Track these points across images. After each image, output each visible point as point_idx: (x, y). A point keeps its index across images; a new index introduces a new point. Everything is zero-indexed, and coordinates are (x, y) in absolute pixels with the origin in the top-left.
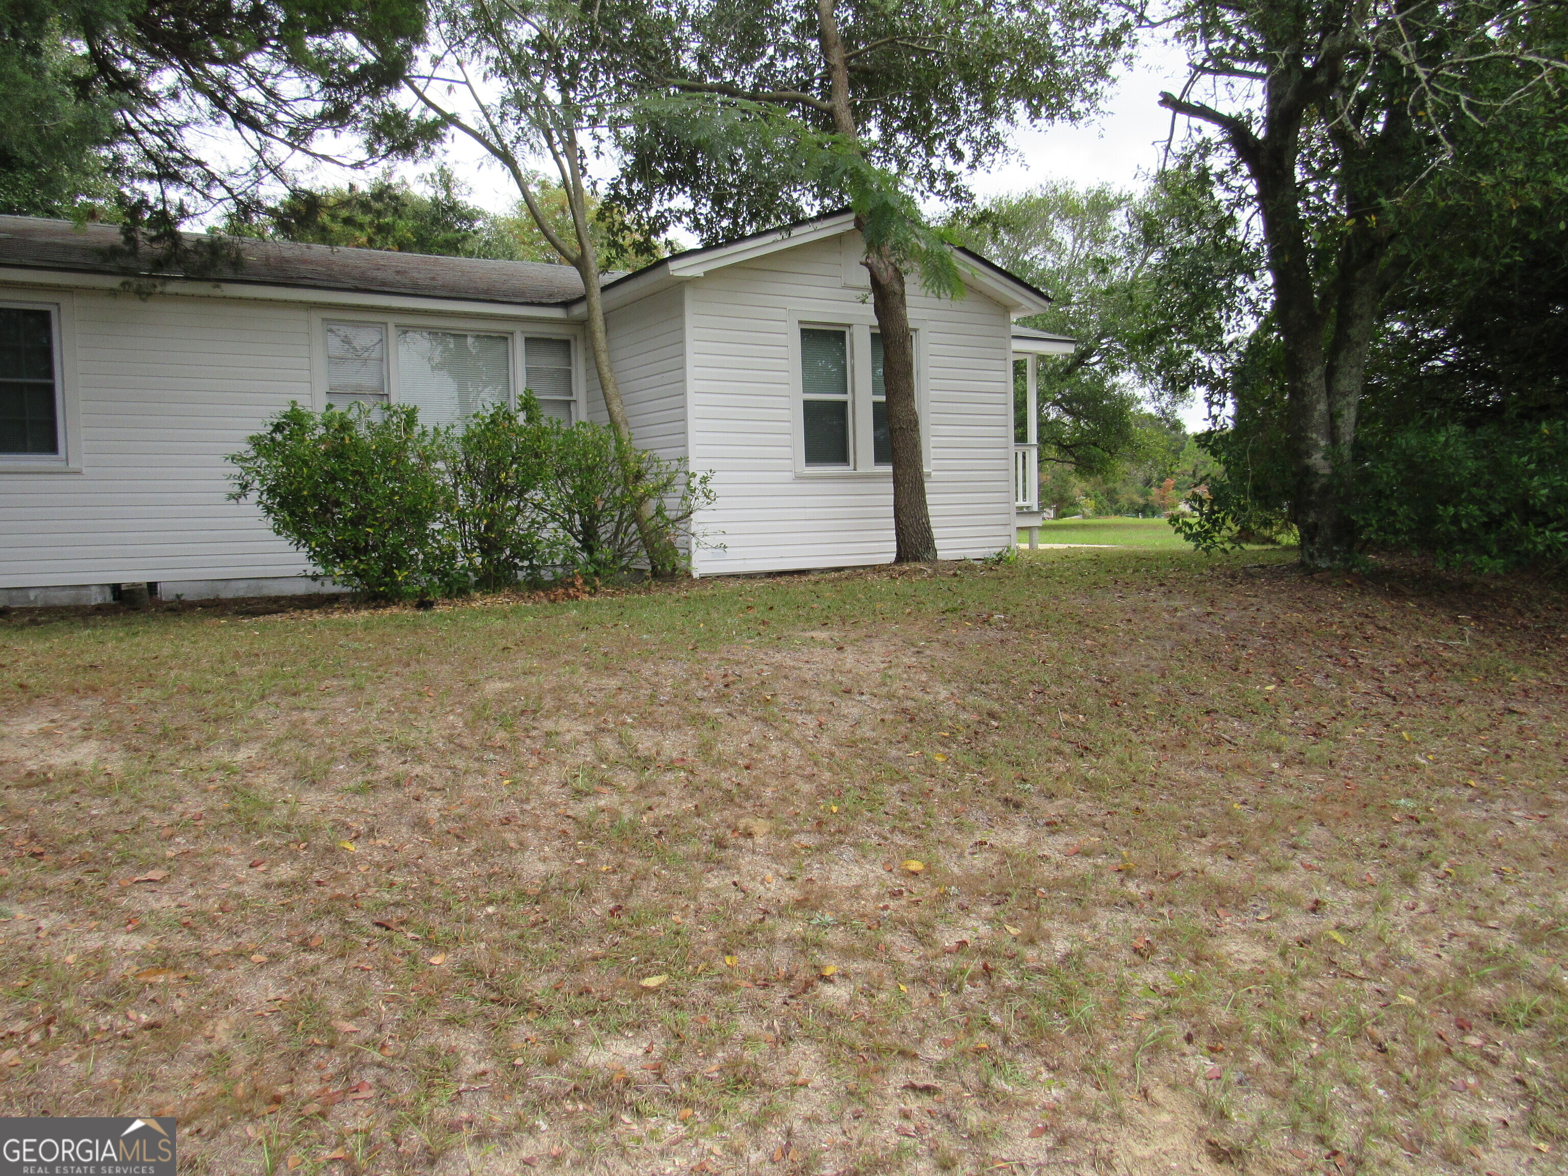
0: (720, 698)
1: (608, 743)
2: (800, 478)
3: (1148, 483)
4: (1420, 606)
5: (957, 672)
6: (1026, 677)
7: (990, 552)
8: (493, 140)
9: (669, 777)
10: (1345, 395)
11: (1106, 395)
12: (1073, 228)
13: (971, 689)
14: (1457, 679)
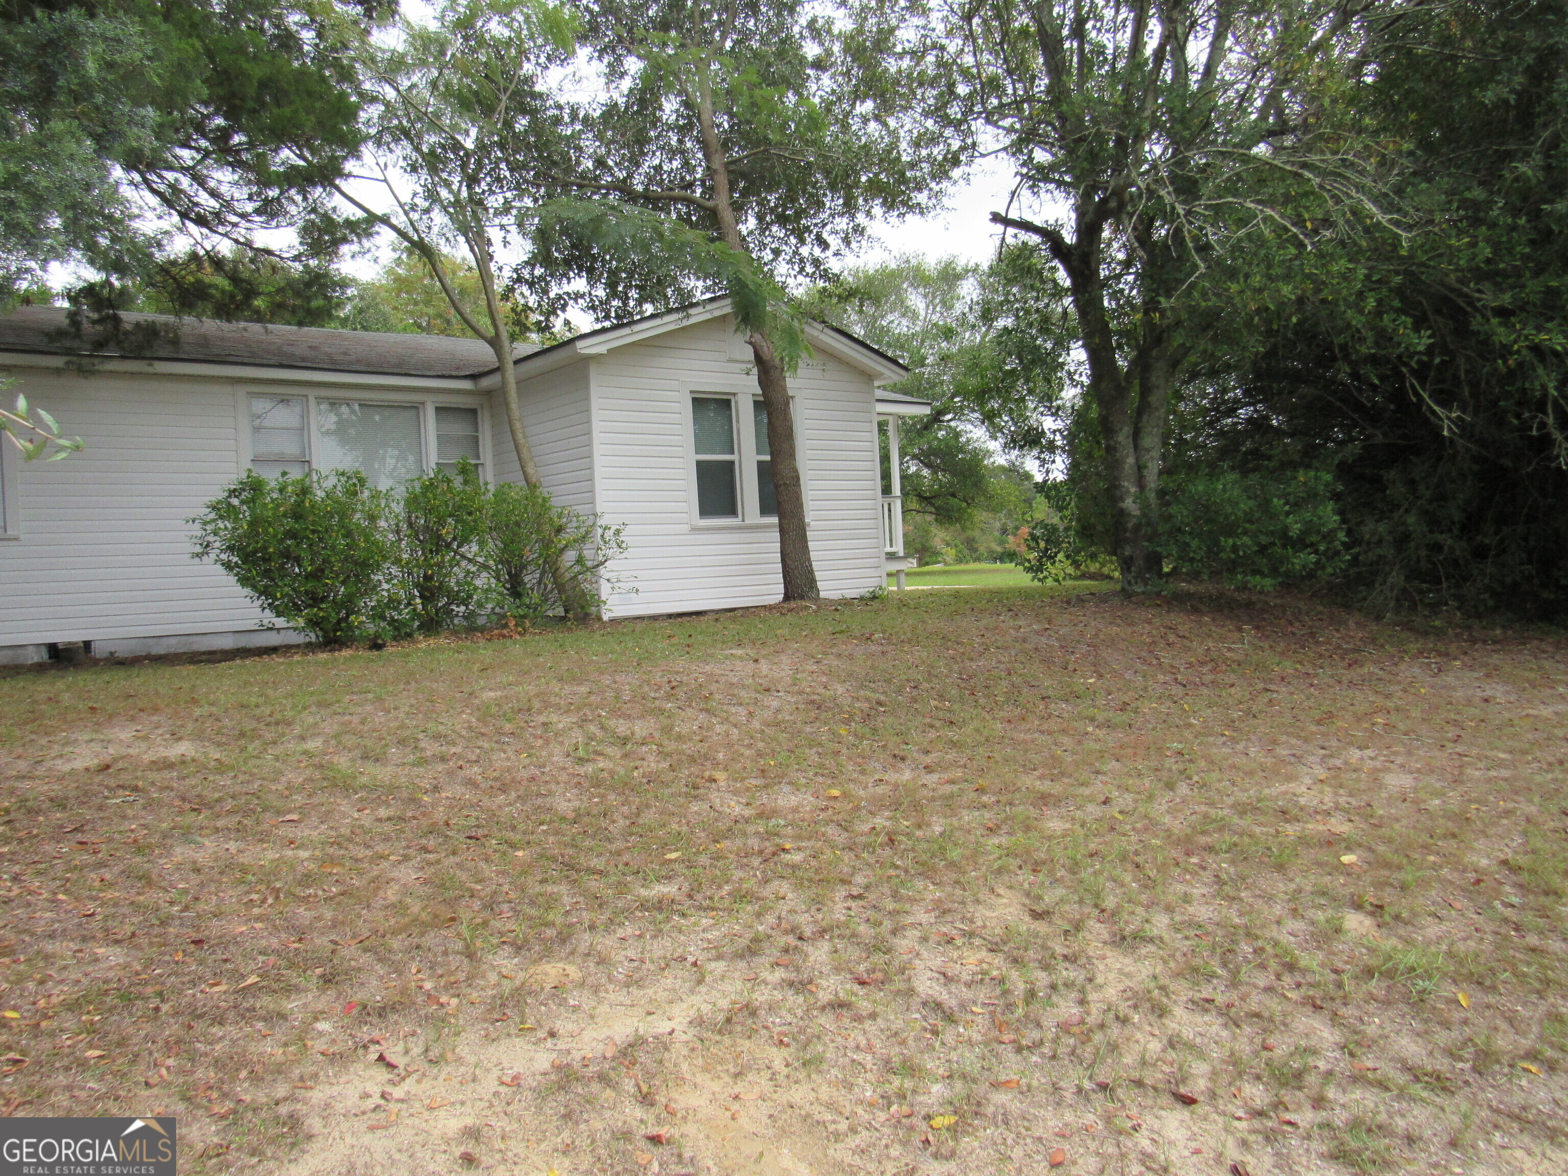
0: (669, 697)
1: (592, 728)
2: (695, 530)
3: (1004, 531)
4: (1214, 620)
5: (850, 675)
6: (904, 677)
7: (863, 592)
8: (411, 233)
9: (644, 749)
10: (1148, 450)
11: (961, 450)
12: (925, 296)
13: (862, 686)
14: (1234, 671)
